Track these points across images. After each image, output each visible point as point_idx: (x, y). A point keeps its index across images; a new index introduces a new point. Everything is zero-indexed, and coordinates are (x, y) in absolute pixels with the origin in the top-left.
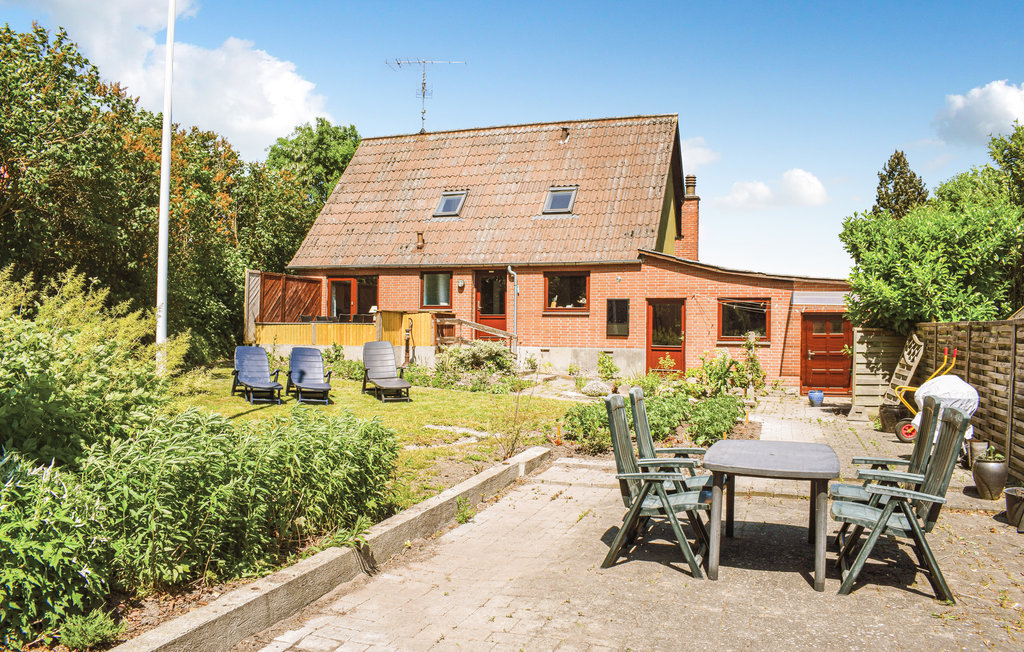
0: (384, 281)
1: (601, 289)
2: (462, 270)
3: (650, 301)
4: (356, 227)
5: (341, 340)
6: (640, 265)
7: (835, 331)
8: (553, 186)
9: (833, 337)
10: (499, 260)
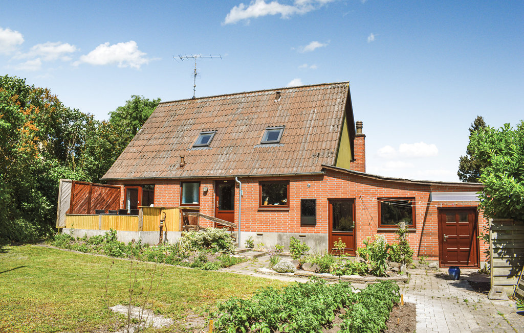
0: (159, 189)
1: (297, 192)
2: (206, 180)
3: (330, 200)
4: (146, 154)
5: (117, 227)
6: (322, 175)
7: (462, 220)
8: (269, 127)
9: (461, 225)
10: (231, 173)
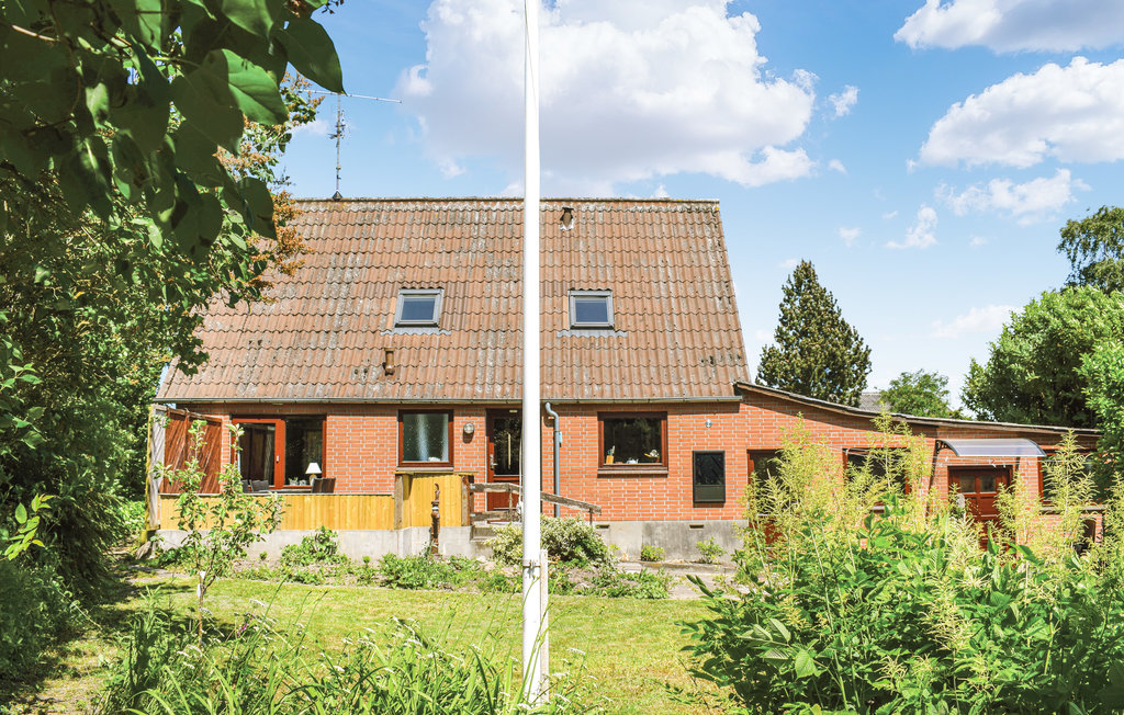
0: (335, 425)
1: (685, 436)
2: (470, 408)
3: (752, 453)
4: (264, 338)
6: (737, 403)
8: (573, 289)
